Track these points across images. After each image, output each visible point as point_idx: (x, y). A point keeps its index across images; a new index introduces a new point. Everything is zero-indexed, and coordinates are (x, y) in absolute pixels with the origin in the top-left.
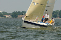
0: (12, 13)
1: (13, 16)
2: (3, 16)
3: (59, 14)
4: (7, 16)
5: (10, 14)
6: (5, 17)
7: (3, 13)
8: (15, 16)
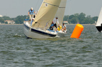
0: (16, 18)
1: (17, 22)
2: (4, 22)
3: (79, 19)
4: (9, 22)
5: (13, 19)
6: (7, 23)
7: (4, 17)
8: (20, 21)
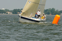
0: (13, 11)
1: (13, 13)
5: (11, 11)
6: (7, 13)
